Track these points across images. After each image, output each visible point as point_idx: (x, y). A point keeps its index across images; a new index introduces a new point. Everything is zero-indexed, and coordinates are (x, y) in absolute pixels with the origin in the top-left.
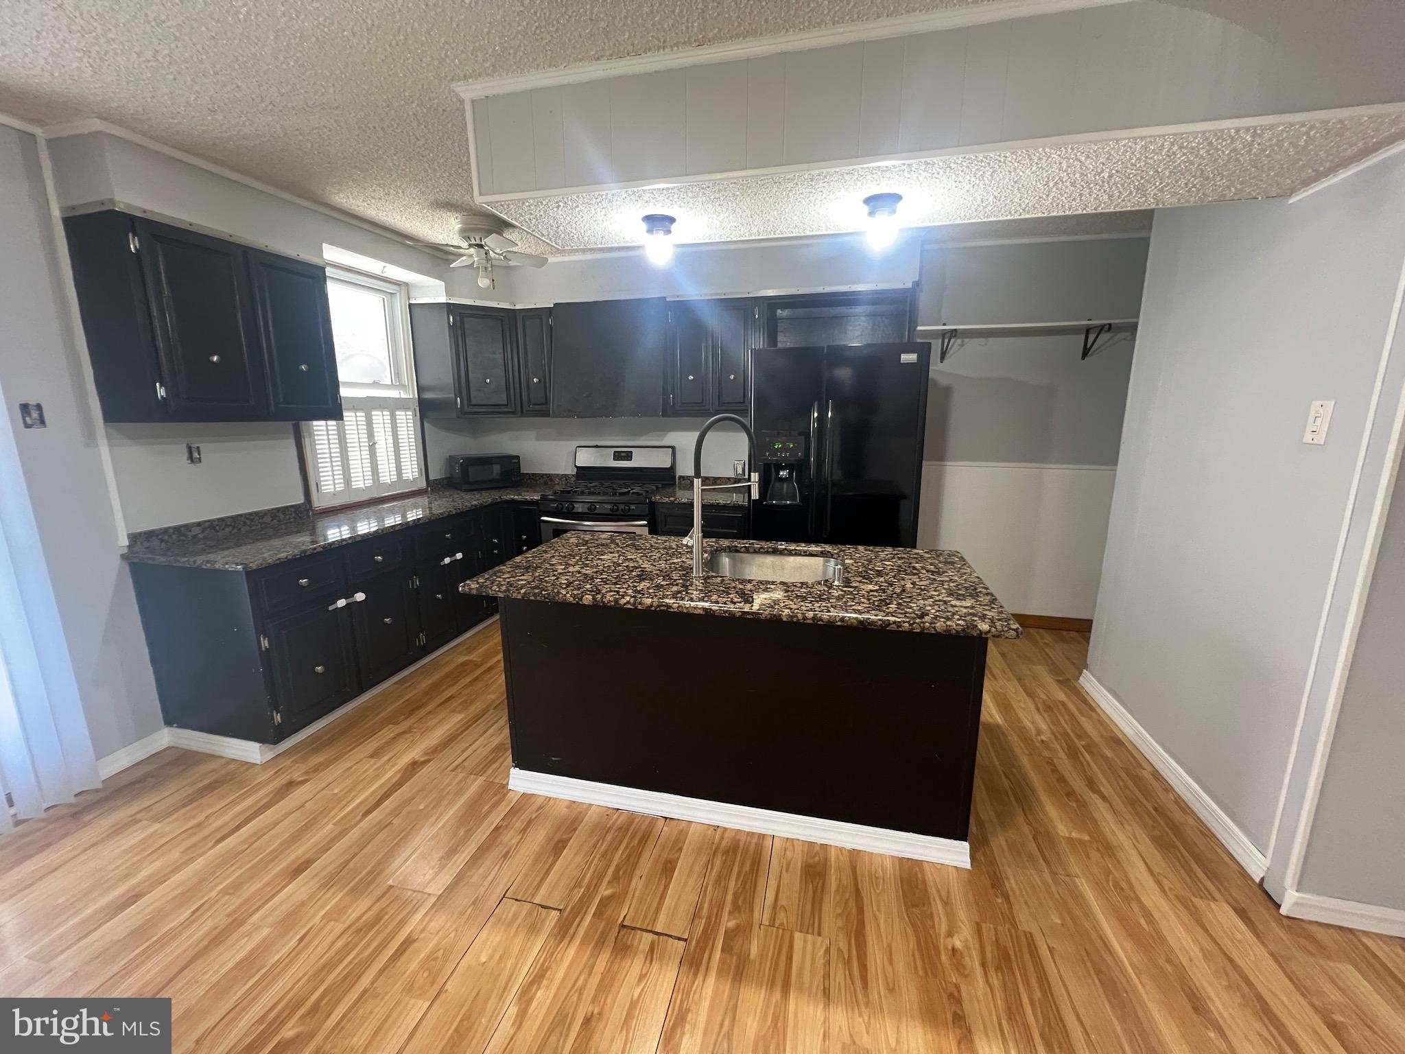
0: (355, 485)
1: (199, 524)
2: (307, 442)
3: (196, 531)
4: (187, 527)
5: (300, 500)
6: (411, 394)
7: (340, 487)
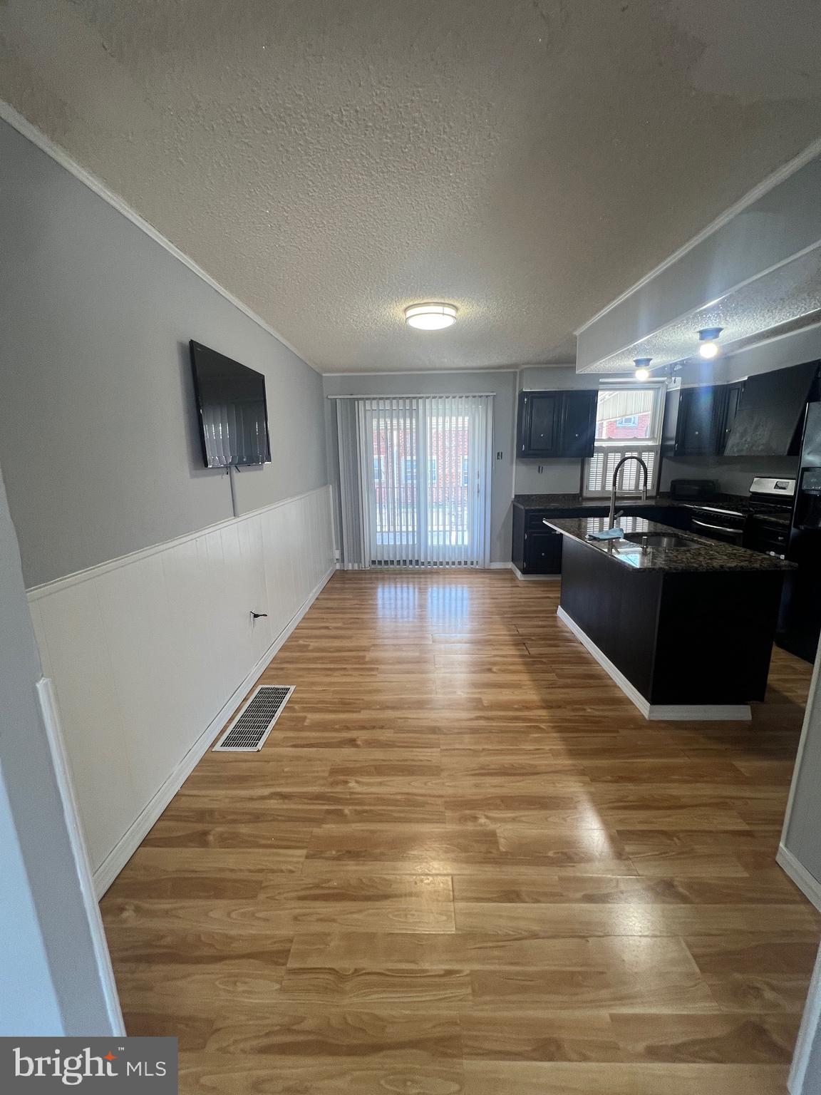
0: (607, 489)
1: (535, 495)
2: (586, 467)
3: (534, 497)
4: (532, 495)
5: (578, 491)
6: (657, 443)
7: (599, 489)
